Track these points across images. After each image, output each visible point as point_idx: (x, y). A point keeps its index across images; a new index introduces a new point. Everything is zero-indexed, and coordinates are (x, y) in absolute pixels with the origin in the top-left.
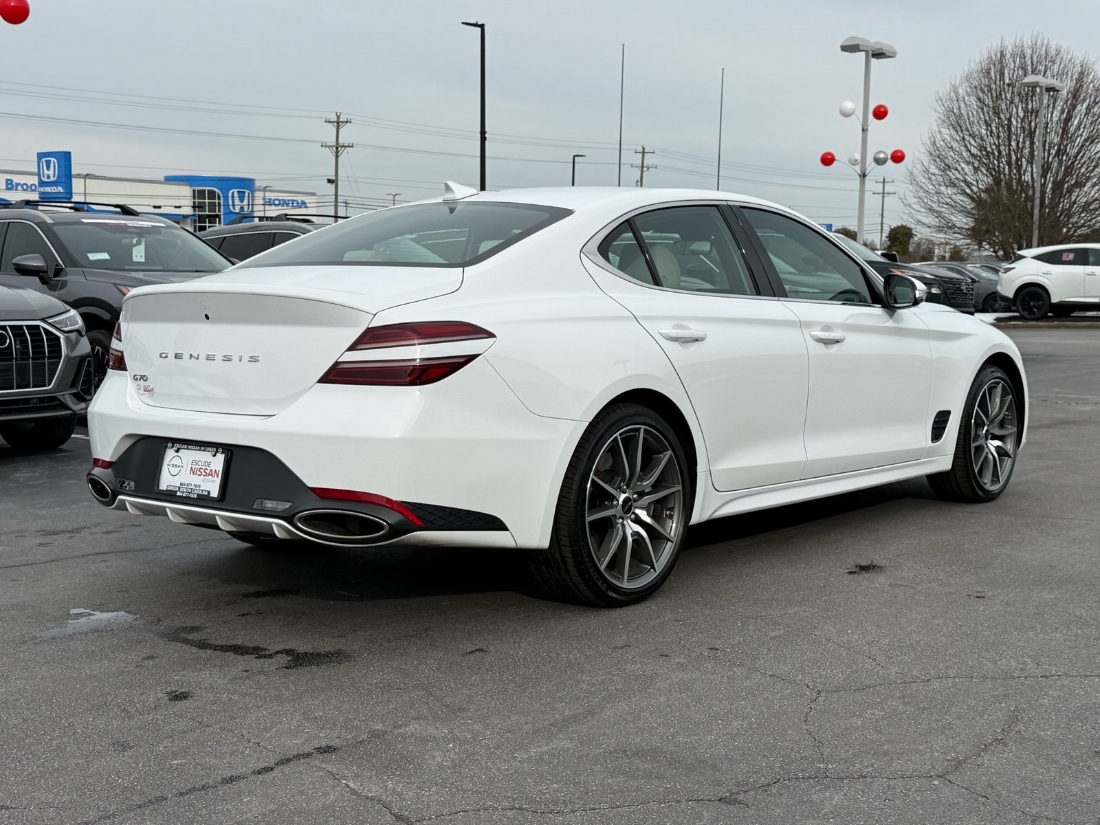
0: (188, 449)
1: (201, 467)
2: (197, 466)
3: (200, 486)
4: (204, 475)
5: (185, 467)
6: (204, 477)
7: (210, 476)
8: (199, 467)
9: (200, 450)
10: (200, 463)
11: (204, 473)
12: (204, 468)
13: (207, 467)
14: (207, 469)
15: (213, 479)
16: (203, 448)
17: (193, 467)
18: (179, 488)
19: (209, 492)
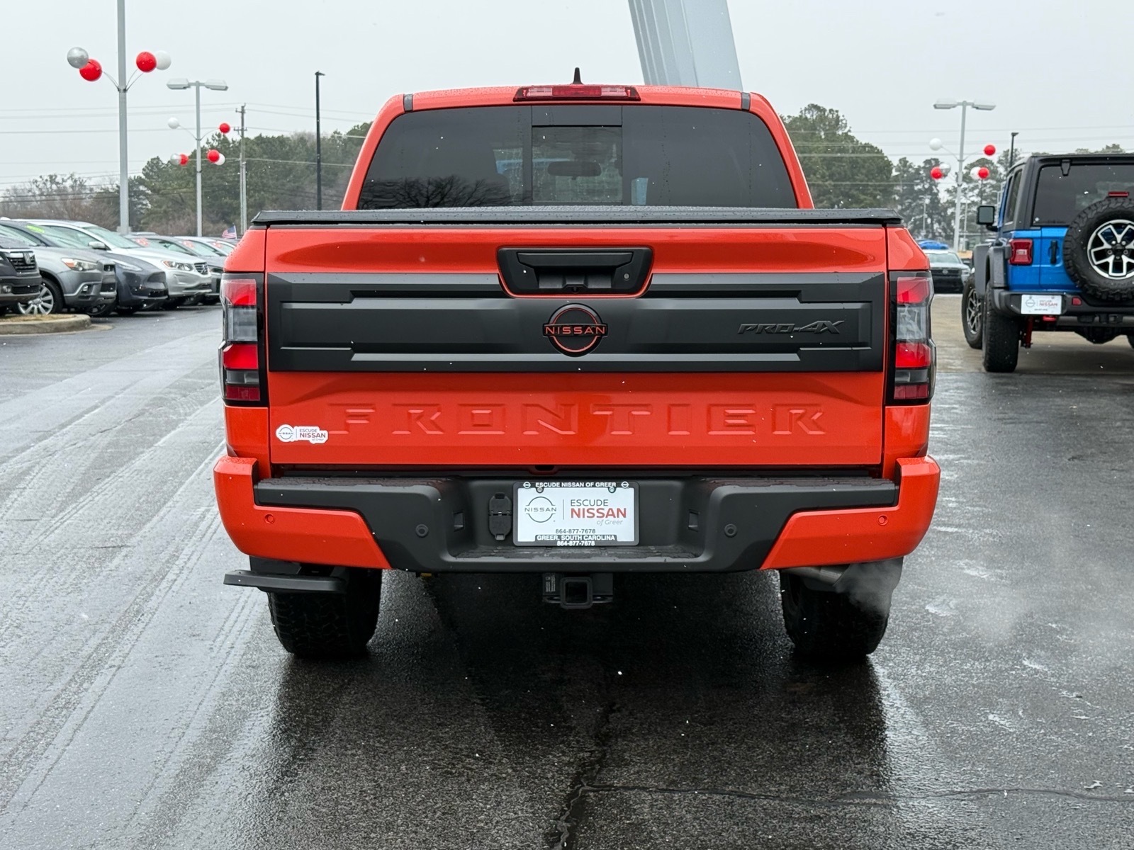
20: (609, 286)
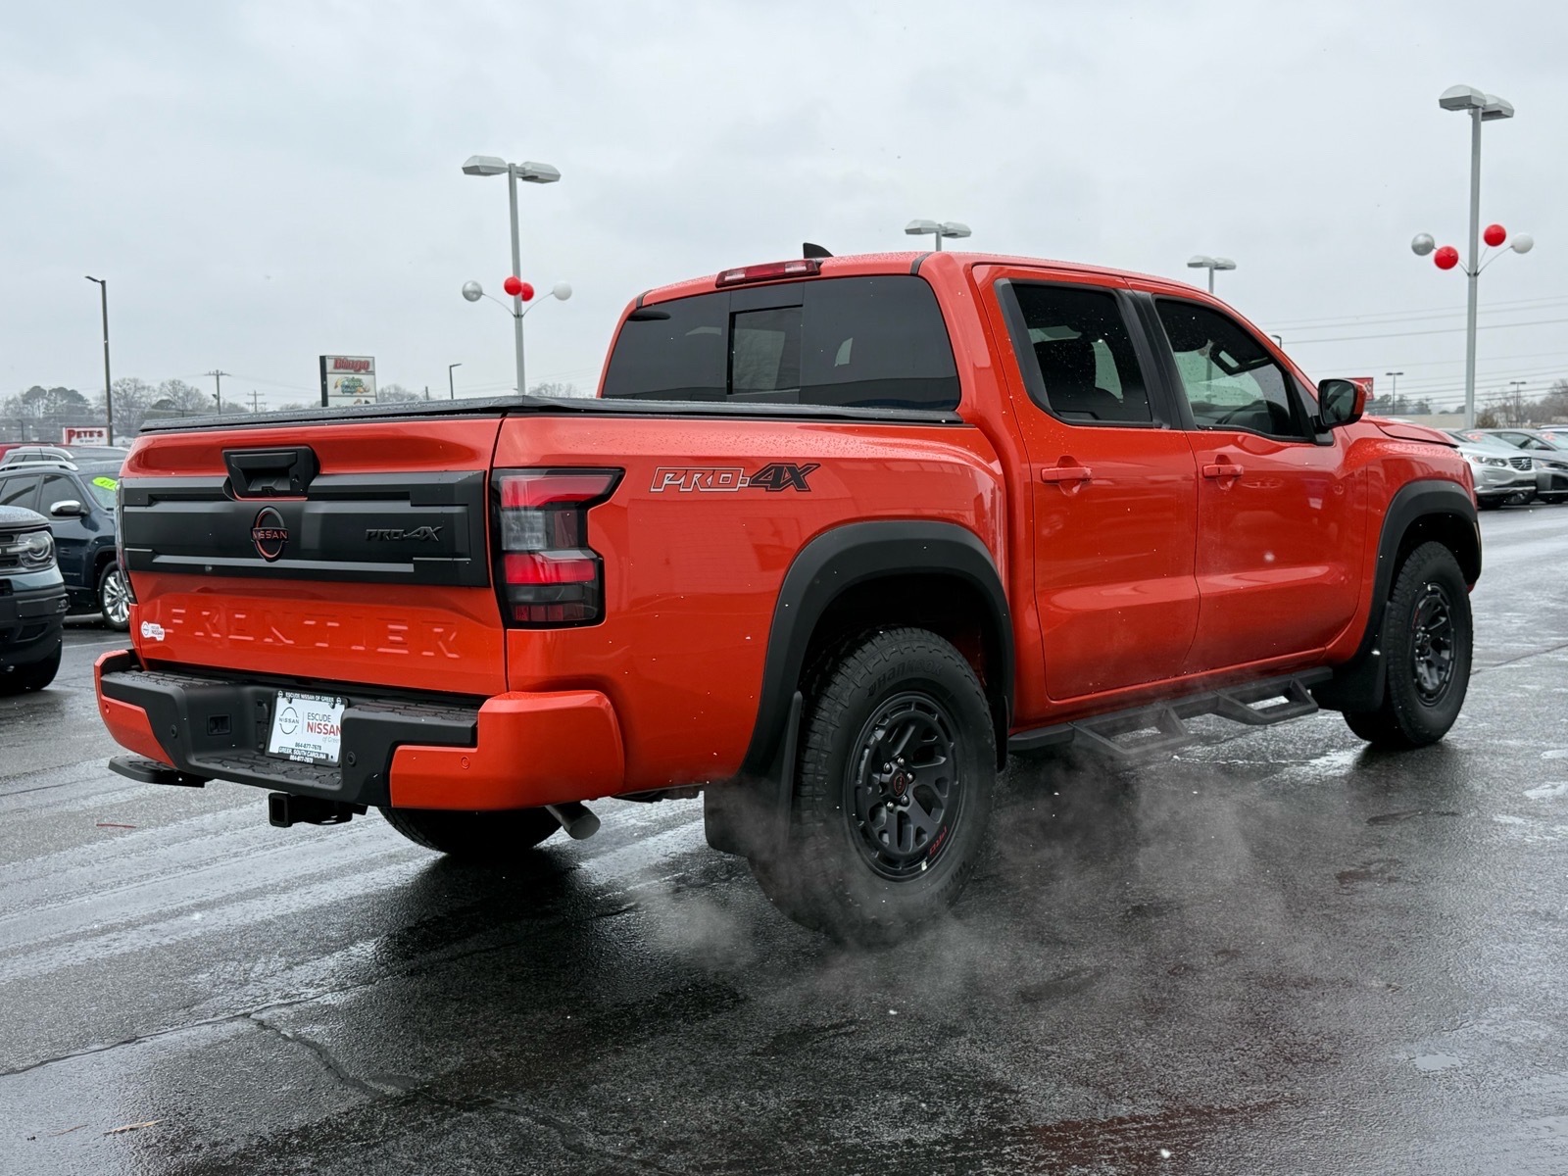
20: (288, 488)
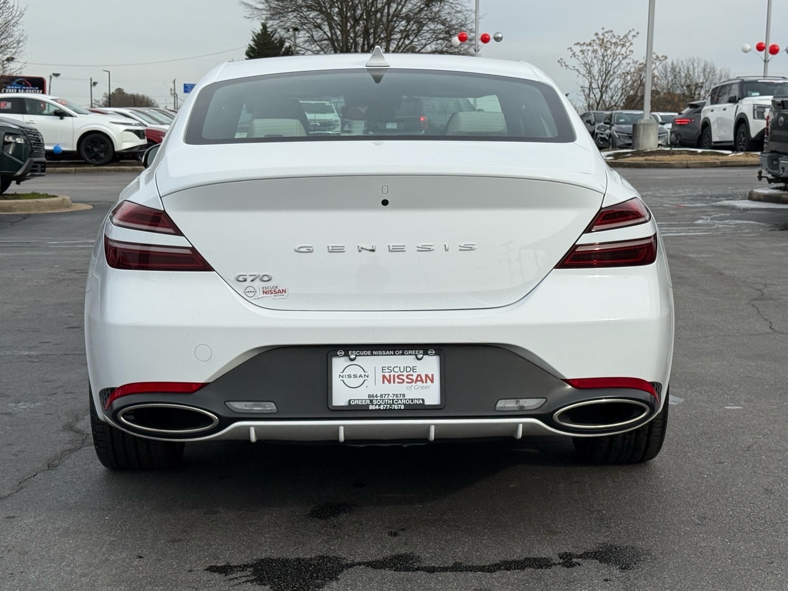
0: (372, 355)
1: (400, 373)
2: (393, 373)
3: (404, 395)
4: (407, 382)
5: (371, 377)
6: (410, 385)
7: (419, 383)
8: (396, 374)
9: (394, 354)
10: (396, 370)
11: (406, 380)
12: (405, 374)
13: (411, 373)
14: (412, 375)
15: (425, 385)
16: (401, 352)
17: (387, 375)
18: (371, 401)
19: (423, 400)
